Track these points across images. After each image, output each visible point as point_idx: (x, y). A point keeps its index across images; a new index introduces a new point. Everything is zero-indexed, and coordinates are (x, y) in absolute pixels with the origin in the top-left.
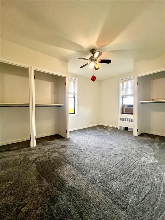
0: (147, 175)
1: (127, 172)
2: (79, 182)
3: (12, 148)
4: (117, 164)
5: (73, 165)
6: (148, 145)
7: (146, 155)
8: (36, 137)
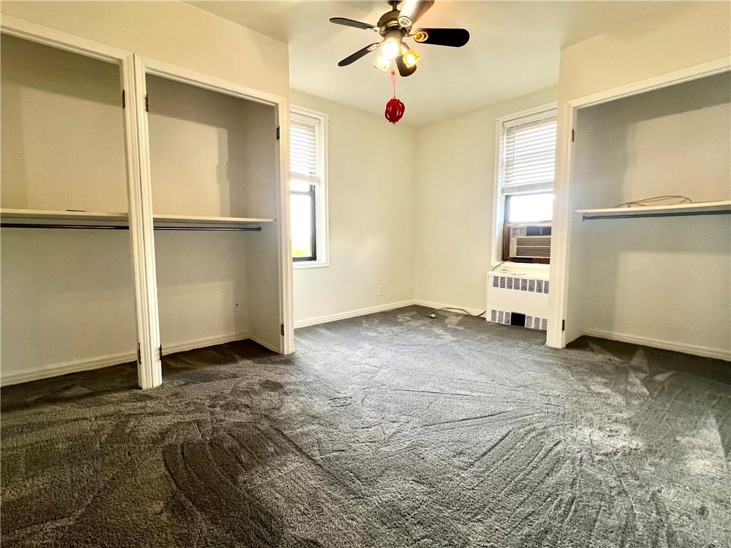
0: (602, 496)
1: (526, 486)
2: (337, 523)
3: (67, 393)
4: (485, 453)
5: (308, 457)
6: (603, 380)
7: (596, 419)
8: (161, 349)
